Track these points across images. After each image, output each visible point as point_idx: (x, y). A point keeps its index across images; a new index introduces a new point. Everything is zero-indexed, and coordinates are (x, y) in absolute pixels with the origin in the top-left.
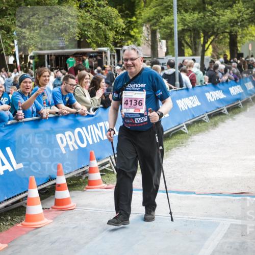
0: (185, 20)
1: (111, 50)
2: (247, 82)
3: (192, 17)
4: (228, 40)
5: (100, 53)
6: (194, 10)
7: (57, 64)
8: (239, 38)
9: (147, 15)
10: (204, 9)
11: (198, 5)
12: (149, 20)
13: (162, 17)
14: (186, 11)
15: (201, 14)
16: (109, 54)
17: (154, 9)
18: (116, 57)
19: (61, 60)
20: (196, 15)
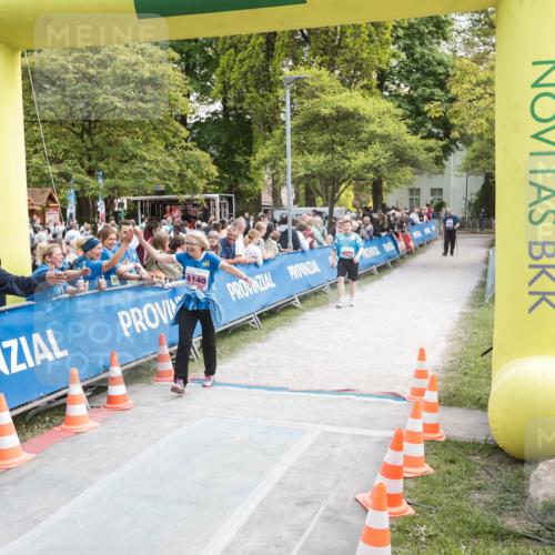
0: (309, 163)
1: (221, 198)
2: (386, 242)
3: (317, 160)
4: (370, 187)
5: (208, 200)
6: (320, 150)
7: (153, 213)
8: (385, 185)
9: (262, 156)
10: (333, 151)
11: (325, 144)
12: (265, 162)
13: (280, 159)
14: (311, 152)
15: (329, 156)
16: (218, 201)
17: (270, 149)
18: (227, 205)
19: (158, 209)
20: (322, 158)
